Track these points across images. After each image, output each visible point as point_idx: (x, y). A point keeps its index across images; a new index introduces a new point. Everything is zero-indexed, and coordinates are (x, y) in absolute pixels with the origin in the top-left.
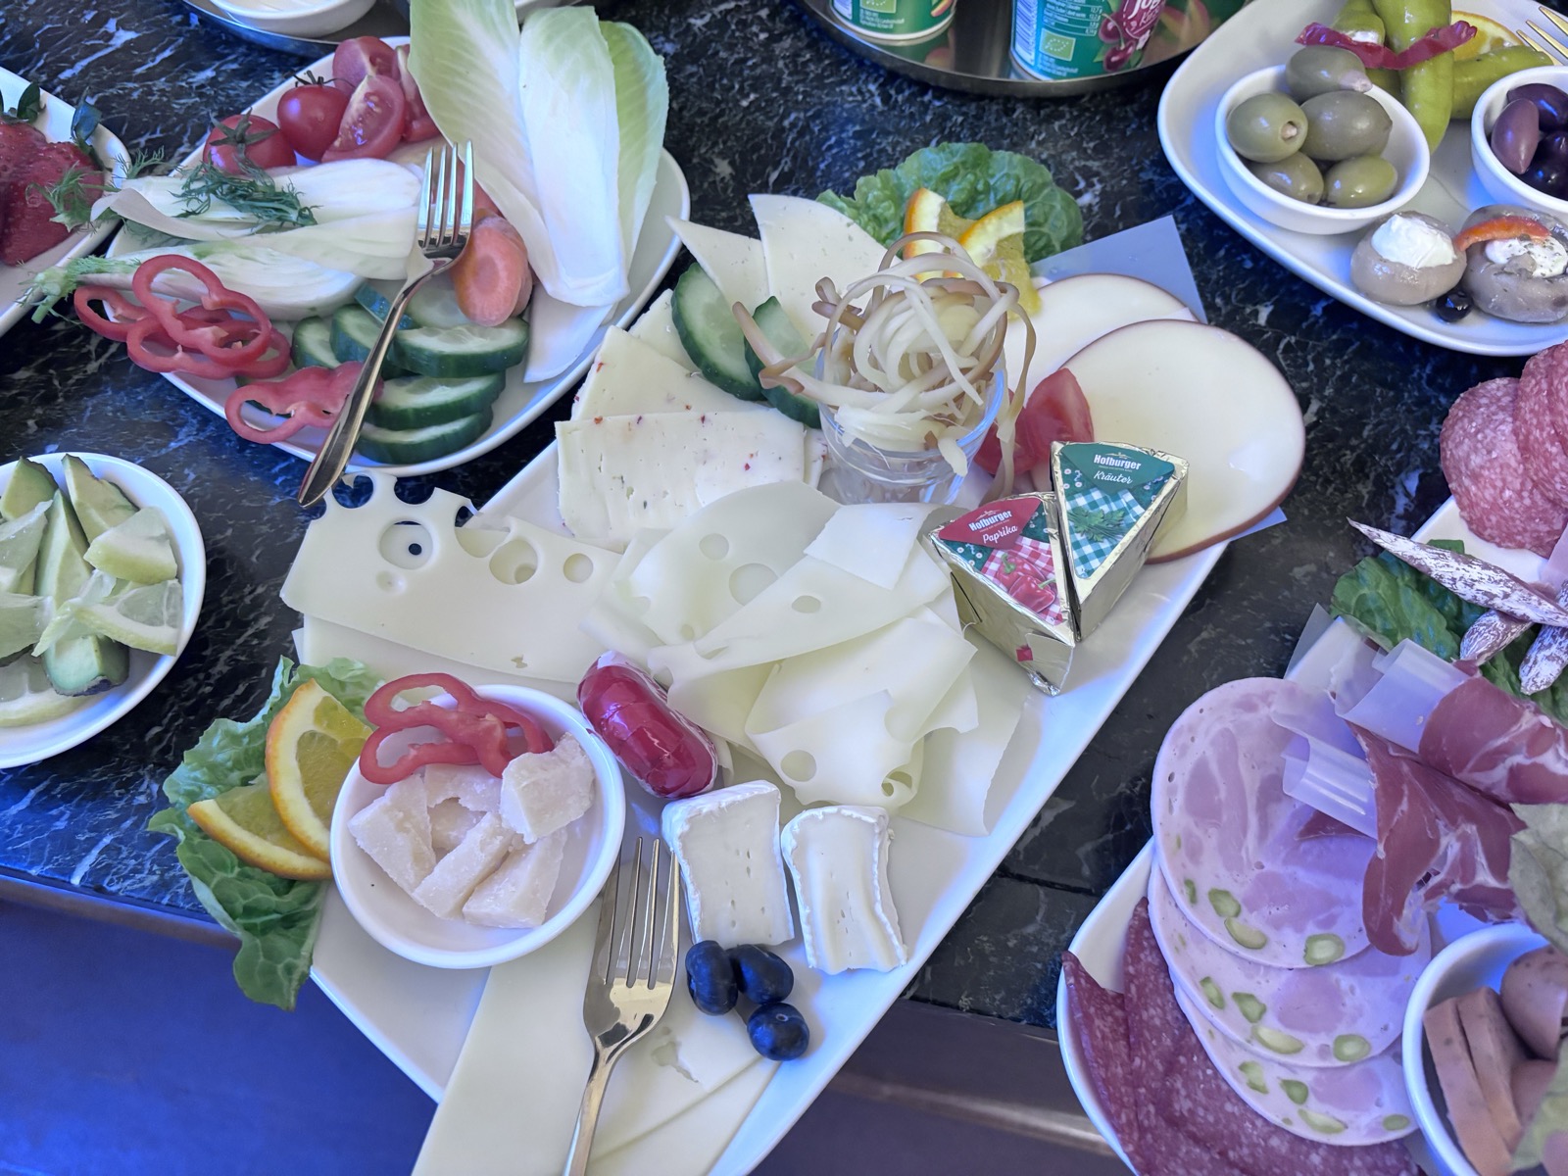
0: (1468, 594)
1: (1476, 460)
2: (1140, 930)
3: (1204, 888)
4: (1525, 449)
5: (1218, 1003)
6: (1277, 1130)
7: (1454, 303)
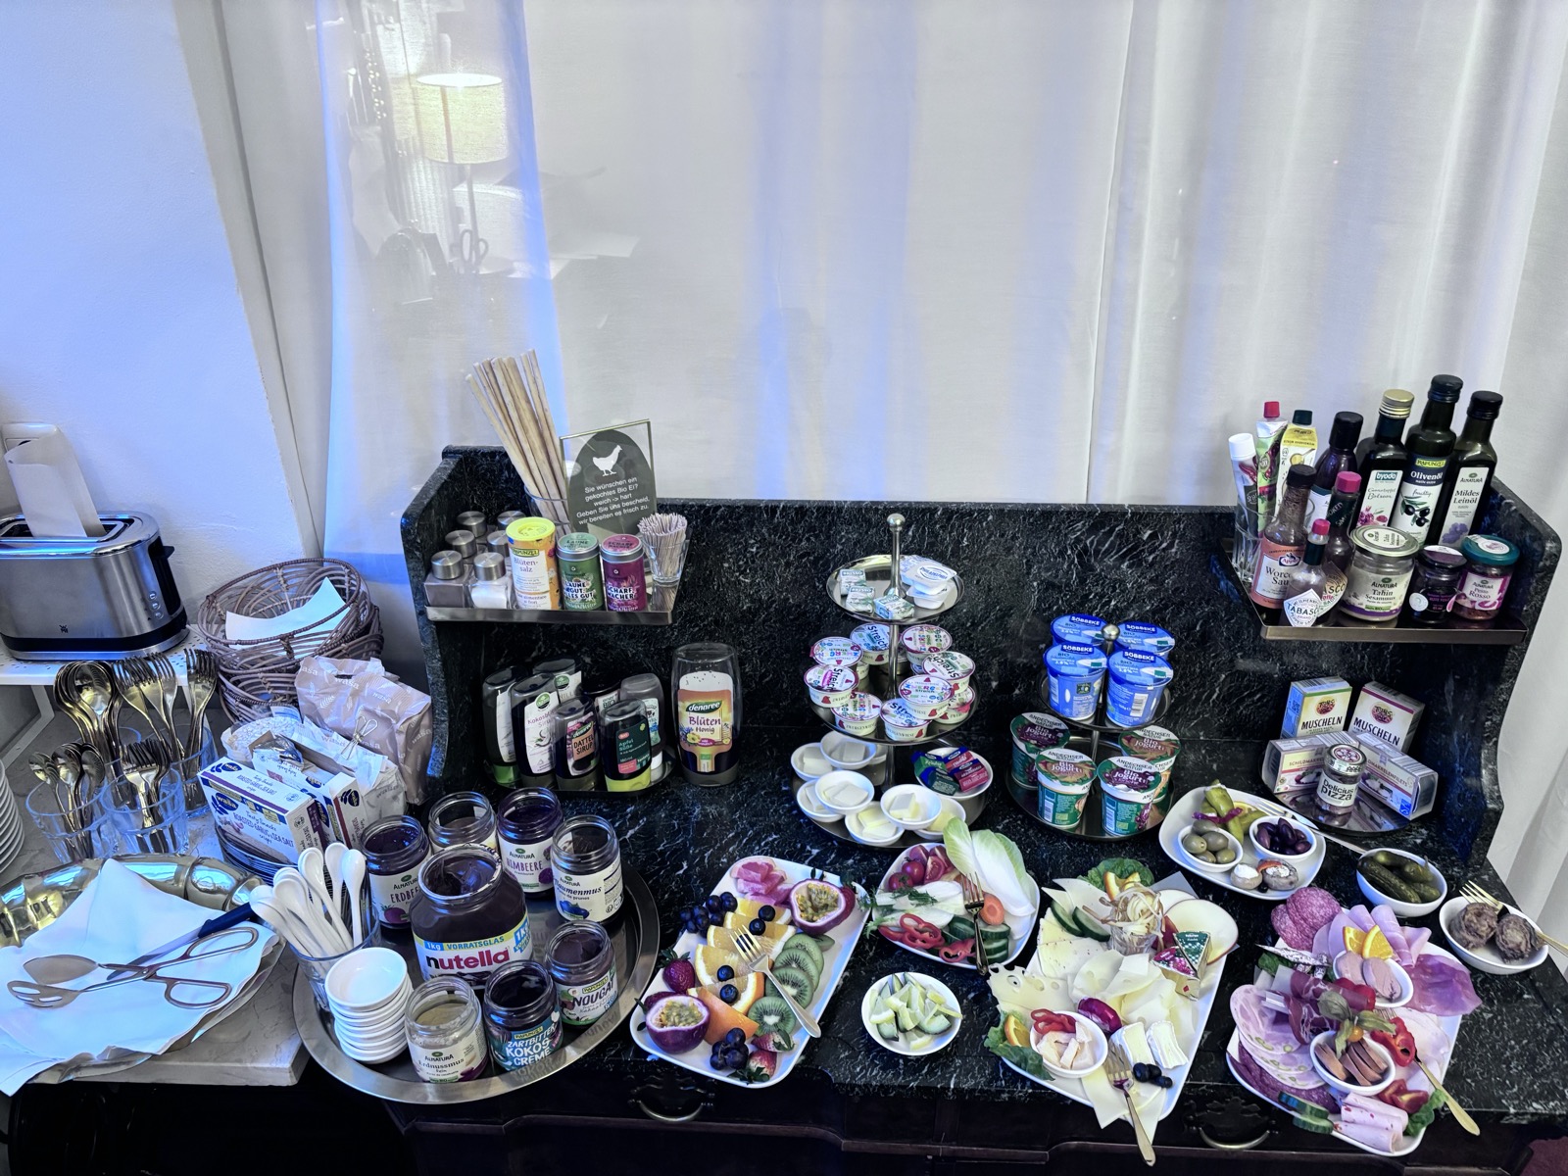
0: (1292, 959)
1: (1283, 927)
2: (1241, 1048)
3: (1254, 1037)
4: (1294, 922)
5: (1267, 1062)
6: (1292, 1088)
7: (1263, 887)
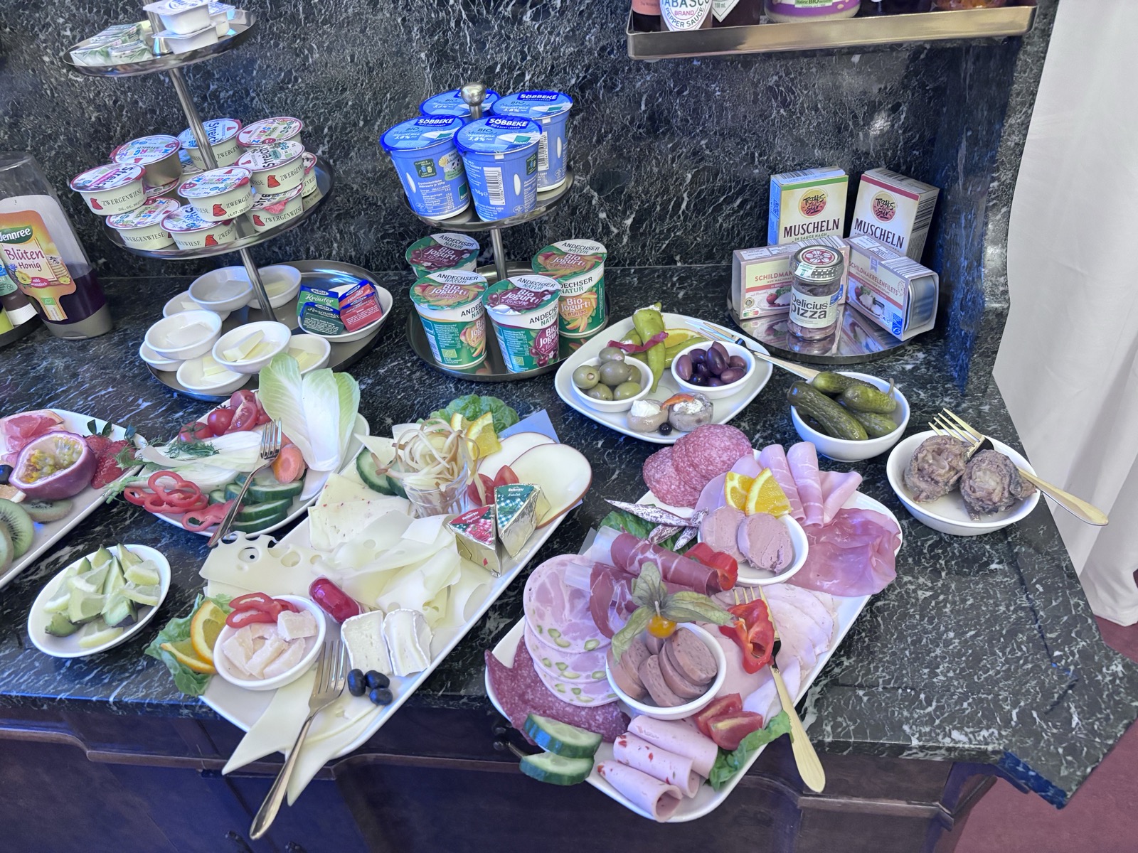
0: (648, 518)
1: (657, 476)
2: (522, 645)
3: (545, 629)
4: (677, 469)
5: (549, 666)
7: (666, 428)
